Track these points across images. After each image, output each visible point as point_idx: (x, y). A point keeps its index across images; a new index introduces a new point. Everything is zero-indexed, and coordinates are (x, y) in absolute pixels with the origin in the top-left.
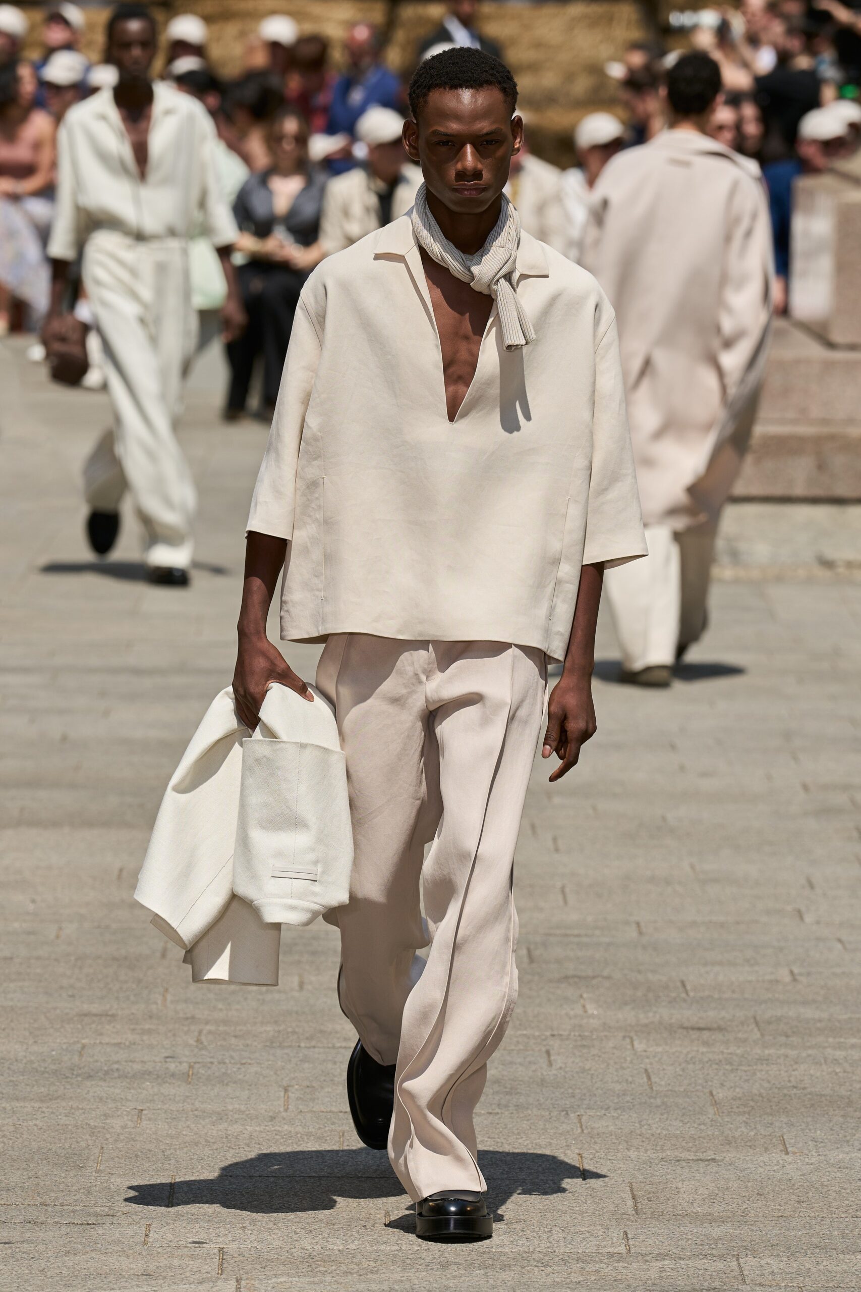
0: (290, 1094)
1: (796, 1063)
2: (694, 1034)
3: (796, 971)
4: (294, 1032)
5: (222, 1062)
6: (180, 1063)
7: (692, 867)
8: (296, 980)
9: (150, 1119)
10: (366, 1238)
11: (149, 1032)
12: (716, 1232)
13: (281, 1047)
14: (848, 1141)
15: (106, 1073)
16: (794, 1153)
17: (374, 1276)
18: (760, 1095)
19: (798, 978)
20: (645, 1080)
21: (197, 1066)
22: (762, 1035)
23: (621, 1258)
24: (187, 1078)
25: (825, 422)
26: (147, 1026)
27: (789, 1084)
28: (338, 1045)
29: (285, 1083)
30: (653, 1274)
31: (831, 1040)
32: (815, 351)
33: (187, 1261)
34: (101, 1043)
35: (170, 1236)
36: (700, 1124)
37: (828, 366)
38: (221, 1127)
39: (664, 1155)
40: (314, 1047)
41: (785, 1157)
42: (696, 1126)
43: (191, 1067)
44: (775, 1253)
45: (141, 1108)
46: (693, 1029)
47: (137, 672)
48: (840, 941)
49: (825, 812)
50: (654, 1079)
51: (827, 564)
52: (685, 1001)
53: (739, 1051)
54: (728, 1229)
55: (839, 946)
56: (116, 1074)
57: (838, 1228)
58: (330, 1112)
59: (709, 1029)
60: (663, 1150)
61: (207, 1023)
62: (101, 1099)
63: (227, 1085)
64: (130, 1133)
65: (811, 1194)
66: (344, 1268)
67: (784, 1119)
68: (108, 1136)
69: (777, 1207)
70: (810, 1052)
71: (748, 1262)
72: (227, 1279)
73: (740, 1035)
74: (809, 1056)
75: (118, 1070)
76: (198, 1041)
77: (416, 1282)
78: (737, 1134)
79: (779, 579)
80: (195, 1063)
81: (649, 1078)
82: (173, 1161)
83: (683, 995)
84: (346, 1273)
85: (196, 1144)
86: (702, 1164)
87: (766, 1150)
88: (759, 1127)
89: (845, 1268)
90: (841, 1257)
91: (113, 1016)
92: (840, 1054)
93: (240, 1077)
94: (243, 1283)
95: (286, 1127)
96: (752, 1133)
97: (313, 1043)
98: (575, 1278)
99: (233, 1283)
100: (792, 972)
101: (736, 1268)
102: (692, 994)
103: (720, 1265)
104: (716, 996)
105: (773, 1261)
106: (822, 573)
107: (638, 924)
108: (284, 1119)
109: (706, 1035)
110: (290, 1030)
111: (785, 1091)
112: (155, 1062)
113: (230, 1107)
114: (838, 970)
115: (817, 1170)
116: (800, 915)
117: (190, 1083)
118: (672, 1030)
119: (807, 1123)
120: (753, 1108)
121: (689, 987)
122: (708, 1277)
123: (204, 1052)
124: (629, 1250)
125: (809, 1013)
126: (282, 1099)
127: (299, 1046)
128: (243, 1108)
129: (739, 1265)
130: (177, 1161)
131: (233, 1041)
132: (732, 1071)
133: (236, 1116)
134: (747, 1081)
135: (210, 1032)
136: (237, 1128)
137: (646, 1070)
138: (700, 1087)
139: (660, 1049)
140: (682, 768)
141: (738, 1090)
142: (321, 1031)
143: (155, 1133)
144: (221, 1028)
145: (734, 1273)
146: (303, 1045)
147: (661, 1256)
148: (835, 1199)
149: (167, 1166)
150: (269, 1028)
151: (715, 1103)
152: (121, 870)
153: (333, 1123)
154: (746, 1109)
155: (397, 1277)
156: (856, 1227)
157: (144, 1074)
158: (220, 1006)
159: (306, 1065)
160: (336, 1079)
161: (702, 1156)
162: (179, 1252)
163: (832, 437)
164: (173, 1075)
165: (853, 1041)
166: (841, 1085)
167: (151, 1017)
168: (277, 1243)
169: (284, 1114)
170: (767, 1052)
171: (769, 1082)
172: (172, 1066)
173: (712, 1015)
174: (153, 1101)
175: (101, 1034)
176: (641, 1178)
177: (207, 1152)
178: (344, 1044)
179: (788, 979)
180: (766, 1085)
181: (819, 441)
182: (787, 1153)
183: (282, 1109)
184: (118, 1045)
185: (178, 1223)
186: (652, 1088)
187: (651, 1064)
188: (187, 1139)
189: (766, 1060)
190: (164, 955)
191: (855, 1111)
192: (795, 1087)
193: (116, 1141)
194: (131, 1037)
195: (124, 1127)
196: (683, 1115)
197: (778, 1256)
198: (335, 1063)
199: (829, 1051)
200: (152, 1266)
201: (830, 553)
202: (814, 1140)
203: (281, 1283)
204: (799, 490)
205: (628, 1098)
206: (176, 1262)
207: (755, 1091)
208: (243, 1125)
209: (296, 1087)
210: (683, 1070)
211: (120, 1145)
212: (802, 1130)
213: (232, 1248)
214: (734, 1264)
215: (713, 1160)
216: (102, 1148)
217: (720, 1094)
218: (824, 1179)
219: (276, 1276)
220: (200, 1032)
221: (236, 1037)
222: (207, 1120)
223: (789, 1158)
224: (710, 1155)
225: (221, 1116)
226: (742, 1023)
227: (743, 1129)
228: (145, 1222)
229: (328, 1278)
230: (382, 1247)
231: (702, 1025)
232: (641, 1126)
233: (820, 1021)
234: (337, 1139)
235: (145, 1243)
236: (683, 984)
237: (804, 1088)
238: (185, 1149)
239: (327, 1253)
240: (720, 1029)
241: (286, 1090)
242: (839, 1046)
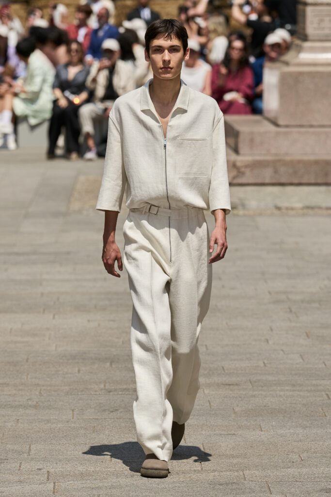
0: (75, 413)
1: (266, 397)
2: (227, 387)
3: (266, 362)
4: (76, 389)
5: (49, 401)
6: (33, 401)
7: (227, 324)
8: (77, 369)
9: (21, 423)
10: (103, 466)
11: (21, 390)
12: (235, 461)
13: (71, 395)
14: (285, 426)
15: (5, 406)
16: (265, 431)
17: (106, 480)
18: (252, 409)
19: (267, 365)
20: (208, 404)
21: (39, 402)
22: (253, 387)
23: (199, 472)
24: (36, 407)
25: (276, 155)
26: (21, 388)
27: (263, 405)
28: (93, 393)
29: (72, 408)
30: (211, 478)
31: (279, 388)
32: (272, 128)
33: (35, 476)
34: (3, 394)
35: (29, 467)
36: (229, 421)
37: (278, 133)
38: (48, 425)
39: (215, 433)
40: (83, 394)
41: (261, 433)
42: (227, 421)
43: (37, 403)
44: (257, 469)
45: (18, 418)
46: (227, 385)
47: (18, 254)
48: (282, 350)
49: (277, 302)
50: (212, 404)
51: (278, 208)
52: (223, 374)
53: (244, 393)
54: (240, 460)
55: (282, 352)
56: (9, 406)
57: (281, 459)
58: (90, 419)
59: (233, 385)
60: (215, 431)
61: (43, 386)
62: (3, 416)
63: (51, 409)
64: (14, 428)
65: (270, 446)
66: (94, 477)
67: (261, 418)
68: (6, 429)
69: (258, 451)
70: (271, 393)
71: (247, 472)
72: (50, 483)
73: (244, 387)
74: (270, 394)
75: (9, 404)
76: (40, 393)
77: (121, 482)
78: (243, 424)
79: (260, 214)
80: (39, 401)
81: (210, 404)
82: (30, 438)
83: (223, 372)
84: (95, 479)
85: (39, 432)
86: (230, 436)
87: (254, 430)
88: (251, 421)
89: (284, 474)
90: (282, 470)
91: (8, 384)
92: (282, 393)
93: (56, 406)
94: (56, 484)
95: (73, 425)
96: (249, 424)
97: (83, 393)
98: (181, 480)
99: (53, 484)
100: (264, 363)
101: (242, 474)
102: (226, 371)
103: (236, 474)
104: (235, 372)
105: (256, 472)
106: (276, 212)
107: (206, 346)
108: (72, 422)
109: (231, 387)
110: (74, 388)
111: (261, 408)
112: (23, 401)
113: (52, 418)
114: (282, 362)
115: (273, 437)
116: (267, 341)
117: (36, 409)
118: (219, 385)
119: (269, 419)
120: (249, 414)
121: (225, 368)
122: (231, 479)
123: (42, 397)
124: (202, 469)
125: (270, 378)
126: (71, 414)
127: (78, 394)
128: (57, 418)
129: (244, 474)
130: (32, 439)
131: (53, 393)
132: (242, 400)
133: (54, 421)
134: (247, 404)
135: (44, 390)
136: (54, 425)
137: (209, 401)
138: (229, 407)
139: (214, 393)
140: (223, 287)
141: (243, 407)
142: (87, 389)
143: (23, 428)
144: (49, 388)
145: (241, 477)
146: (79, 393)
147: (214, 471)
148: (280, 448)
149: (28, 440)
150: (67, 387)
151: (235, 413)
152: (11, 329)
153: (91, 423)
154: (247, 415)
155: (114, 480)
156: (288, 458)
157: (20, 406)
158: (48, 379)
159: (80, 401)
160: (92, 406)
161: (229, 433)
162: (32, 473)
163: (279, 161)
164: (30, 406)
165: (287, 388)
166: (282, 405)
167: (22, 384)
168: (69, 469)
169: (72, 420)
170: (254, 393)
171: (255, 404)
172: (30, 403)
173: (234, 379)
174: (22, 416)
175: (4, 391)
176: (207, 442)
177: (43, 434)
178: (95, 393)
179: (262, 365)
180: (254, 405)
181: (274, 162)
182: (262, 431)
183: (71, 418)
184: (10, 395)
185: (32, 462)
186: (211, 407)
187: (211, 398)
188: (36, 430)
189: (254, 396)
190: (27, 360)
191: (288, 414)
192: (265, 406)
193: (9, 431)
194: (14, 392)
195: (12, 426)
196: (223, 417)
197: (258, 470)
198: (91, 400)
199: (278, 392)
200: (22, 478)
201: (280, 204)
202: (272, 426)
203: (71, 484)
204: (267, 181)
205: (202, 411)
206: (31, 477)
207: (250, 408)
208: (57, 424)
209: (77, 410)
210: (223, 400)
211: (10, 433)
212: (268, 422)
213: (52, 471)
214: (241, 473)
215: (234, 434)
216: (3, 434)
217: (237, 409)
218: (276, 441)
219: (68, 481)
220: (41, 390)
221: (54, 391)
222: (43, 423)
223: (263, 433)
224: (233, 432)
225: (48, 421)
226: (245, 382)
227: (246, 423)
228: (19, 462)
229: (88, 482)
230: (109, 469)
231: (230, 383)
232: (207, 422)
233: (275, 381)
234: (92, 429)
235: (19, 470)
236: (223, 368)
237: (268, 406)
238: (35, 434)
239: (88, 472)
240: (237, 385)
241: (73, 411)
242: (282, 390)
